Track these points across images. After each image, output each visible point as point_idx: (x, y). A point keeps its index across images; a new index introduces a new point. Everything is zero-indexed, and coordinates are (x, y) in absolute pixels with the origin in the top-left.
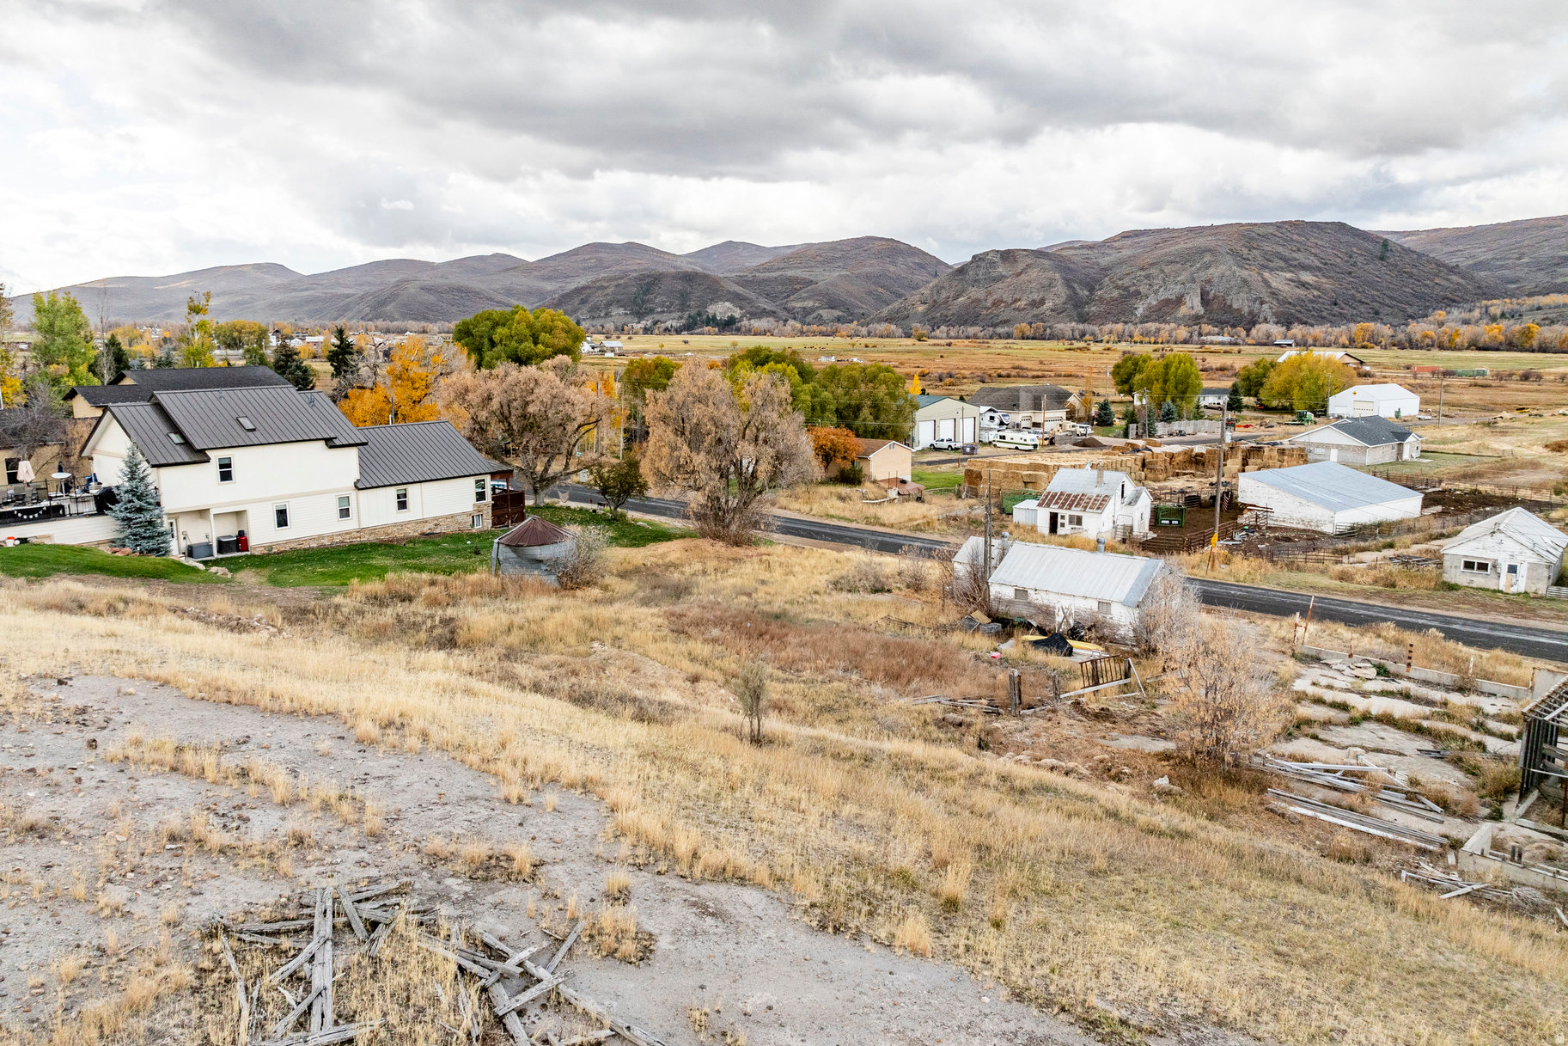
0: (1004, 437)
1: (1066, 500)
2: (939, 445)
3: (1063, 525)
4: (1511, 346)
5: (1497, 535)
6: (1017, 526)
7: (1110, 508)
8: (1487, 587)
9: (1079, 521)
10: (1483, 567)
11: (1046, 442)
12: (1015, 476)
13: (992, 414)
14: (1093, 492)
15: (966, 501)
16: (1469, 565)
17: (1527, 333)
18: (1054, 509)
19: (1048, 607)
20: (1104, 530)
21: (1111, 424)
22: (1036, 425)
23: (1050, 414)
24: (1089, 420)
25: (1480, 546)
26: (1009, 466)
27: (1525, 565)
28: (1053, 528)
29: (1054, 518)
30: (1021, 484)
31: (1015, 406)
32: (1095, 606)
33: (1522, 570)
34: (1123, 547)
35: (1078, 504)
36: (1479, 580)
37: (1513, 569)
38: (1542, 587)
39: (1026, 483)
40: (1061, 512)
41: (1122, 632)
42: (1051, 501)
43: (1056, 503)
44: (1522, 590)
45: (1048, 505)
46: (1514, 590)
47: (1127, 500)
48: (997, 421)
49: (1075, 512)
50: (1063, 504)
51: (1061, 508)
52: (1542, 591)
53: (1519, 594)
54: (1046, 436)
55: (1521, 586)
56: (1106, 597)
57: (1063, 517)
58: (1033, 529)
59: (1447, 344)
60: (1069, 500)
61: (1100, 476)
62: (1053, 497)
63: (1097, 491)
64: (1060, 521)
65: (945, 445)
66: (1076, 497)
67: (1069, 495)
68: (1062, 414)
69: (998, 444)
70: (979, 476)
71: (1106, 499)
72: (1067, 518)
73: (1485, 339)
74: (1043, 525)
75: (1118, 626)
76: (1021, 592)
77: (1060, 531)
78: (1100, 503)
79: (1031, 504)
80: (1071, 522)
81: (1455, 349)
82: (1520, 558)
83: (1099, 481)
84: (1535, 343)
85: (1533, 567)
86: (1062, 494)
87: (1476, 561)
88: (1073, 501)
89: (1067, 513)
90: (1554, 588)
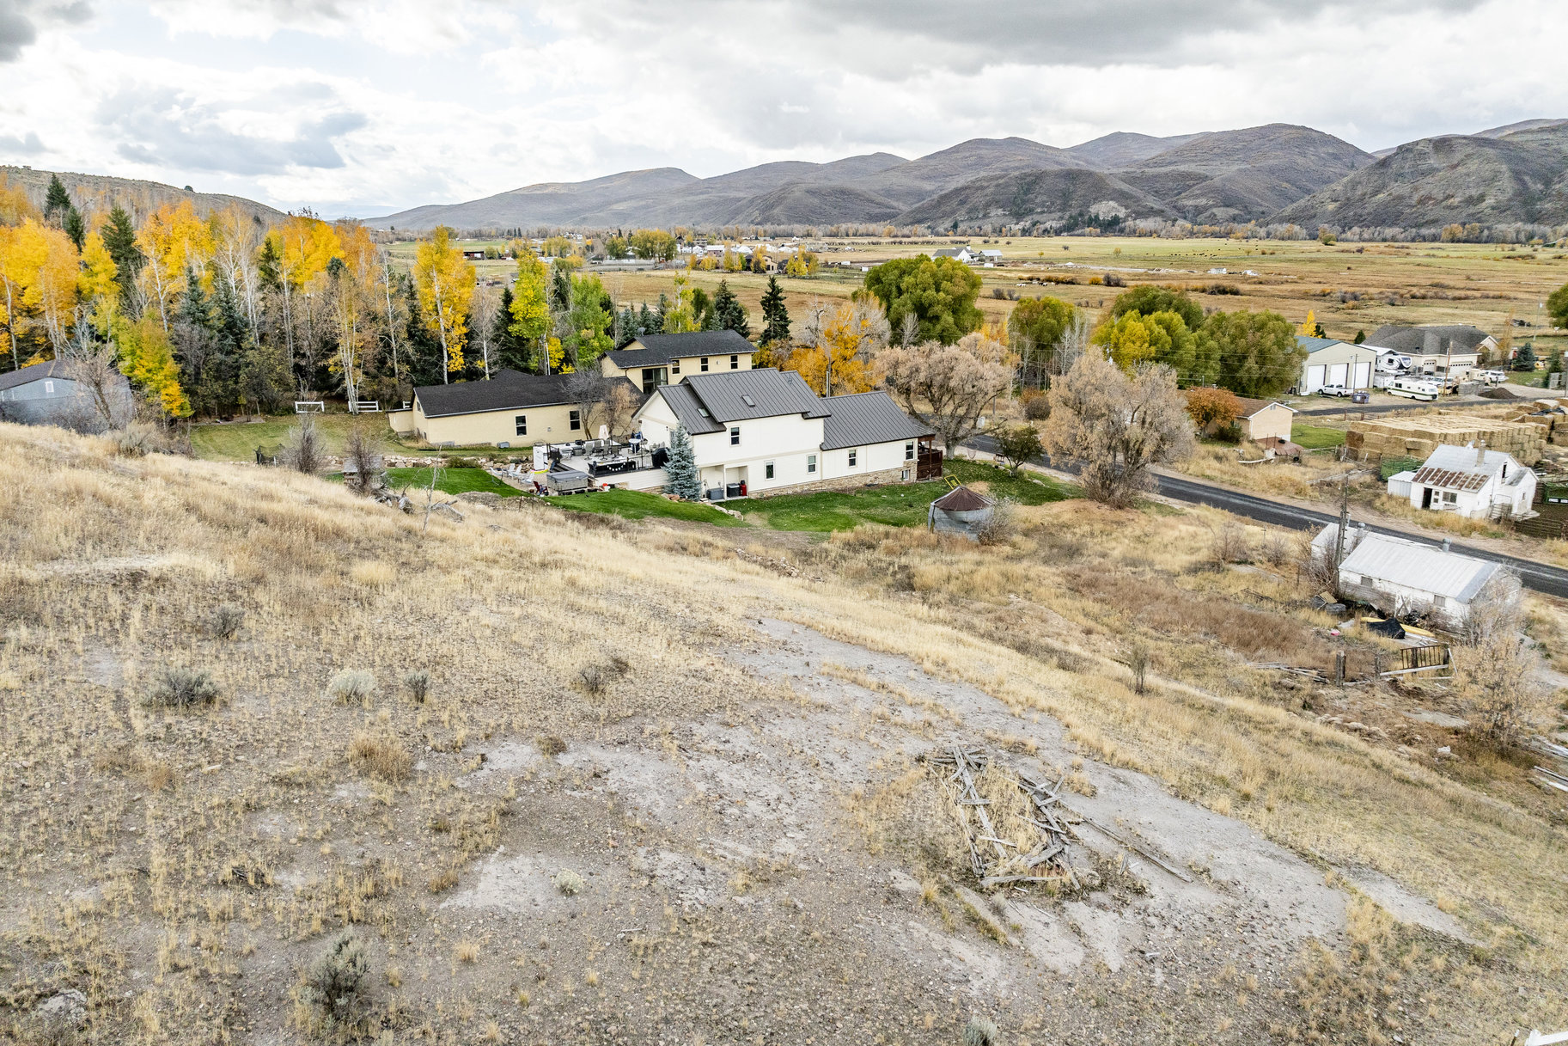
0: (1400, 386)
1: (1442, 477)
2: (1328, 390)
3: (1436, 501)
6: (1390, 497)
7: (1487, 488)
9: (1453, 498)
11: (1449, 391)
12: (1399, 442)
13: (1391, 357)
14: (1472, 470)
15: (1344, 465)
18: (1429, 484)
19: (1389, 594)
20: (1478, 508)
21: (1530, 369)
22: (1440, 369)
23: (1455, 359)
24: (1504, 364)
26: (1393, 431)
28: (1426, 502)
29: (1428, 493)
30: (1404, 450)
31: (1418, 348)
32: (1431, 599)
34: (1495, 528)
35: (1454, 482)
39: (1409, 450)
40: (1435, 488)
41: (1453, 622)
42: (1426, 477)
43: (1432, 479)
45: (1423, 481)
47: (1507, 480)
48: (1396, 365)
49: (1450, 489)
50: (1439, 481)
51: (1436, 484)
54: (1449, 384)
56: (1441, 592)
57: (1437, 493)
58: (1406, 501)
60: (1445, 477)
61: (1481, 456)
62: (1430, 473)
63: (1476, 470)
64: (1433, 496)
65: (1335, 391)
66: (1453, 474)
67: (1446, 473)
68: (1473, 358)
69: (1393, 392)
70: (1361, 438)
71: (1484, 479)
72: (1441, 495)
74: (1417, 499)
75: (1450, 618)
76: (1367, 580)
77: (1433, 506)
78: (1477, 483)
79: (1408, 476)
80: (1445, 499)
83: (1480, 461)
86: (1439, 470)
88: (1449, 479)
89: (1442, 490)
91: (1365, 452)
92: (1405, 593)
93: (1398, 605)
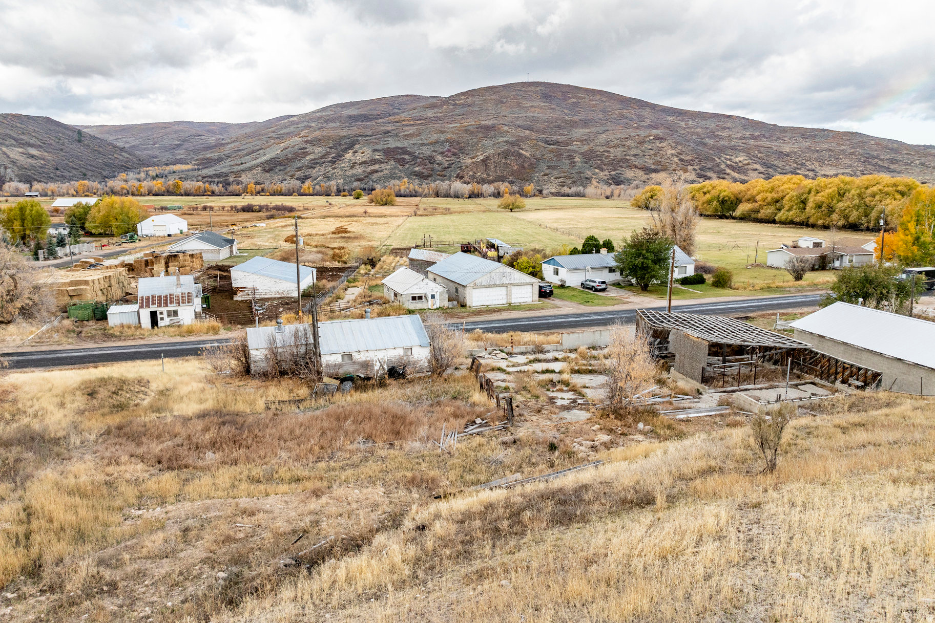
1: (160, 300)
3: (162, 319)
4: (169, 193)
8: (423, 308)
9: (175, 313)
10: (420, 298)
14: (176, 291)
16: (414, 298)
17: (176, 186)
18: (154, 308)
19: (368, 361)
25: (417, 288)
27: (438, 294)
28: (154, 321)
29: (154, 315)
32: (401, 352)
33: (437, 296)
35: (171, 302)
36: (418, 305)
37: (433, 297)
38: (446, 303)
39: (71, 296)
40: (159, 310)
41: (420, 365)
42: (147, 303)
43: (153, 304)
45: (146, 307)
46: (435, 307)
49: (172, 307)
50: (160, 303)
51: (160, 306)
52: (446, 306)
53: (438, 309)
55: (438, 305)
56: (408, 345)
57: (161, 313)
58: (138, 326)
59: (136, 193)
60: (162, 300)
61: (178, 280)
62: (149, 300)
64: (159, 316)
66: (167, 297)
71: (190, 295)
72: (165, 314)
73: (155, 189)
74: (146, 321)
77: (161, 323)
79: (126, 308)
80: (169, 316)
81: (141, 195)
82: (436, 290)
83: (178, 284)
84: (182, 191)
85: (441, 294)
86: (154, 297)
87: (417, 295)
88: (166, 300)
89: (164, 310)
90: (450, 303)
92: (381, 355)
93: (376, 368)
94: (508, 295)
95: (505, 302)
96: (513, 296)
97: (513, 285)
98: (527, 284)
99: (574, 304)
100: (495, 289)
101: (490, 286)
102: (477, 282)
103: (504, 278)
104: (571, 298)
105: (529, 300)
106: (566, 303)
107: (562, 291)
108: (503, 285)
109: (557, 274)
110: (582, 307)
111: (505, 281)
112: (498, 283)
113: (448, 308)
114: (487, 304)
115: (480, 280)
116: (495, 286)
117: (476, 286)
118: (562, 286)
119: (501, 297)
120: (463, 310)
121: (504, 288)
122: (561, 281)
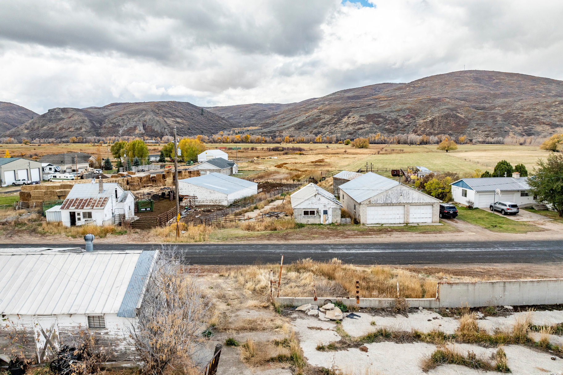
0: (56, 177)
1: (80, 203)
2: (18, 183)
3: (79, 219)
4: (242, 142)
5: (318, 196)
6: (48, 223)
7: (108, 205)
8: (315, 223)
9: (90, 215)
10: (312, 213)
11: (79, 178)
12: (53, 193)
13: (50, 167)
14: (97, 196)
16: (306, 213)
17: (247, 138)
18: (72, 209)
20: (106, 219)
22: (74, 171)
23: (79, 166)
24: (101, 167)
25: (310, 202)
26: (48, 187)
27: (331, 210)
28: (73, 221)
29: (73, 216)
30: (56, 197)
31: (62, 162)
32: (84, 323)
33: (330, 212)
34: (119, 229)
35: (88, 205)
36: (311, 220)
37: (325, 212)
38: (339, 219)
39: (59, 197)
40: (77, 211)
42: (69, 205)
43: (74, 206)
44: (330, 222)
45: (68, 208)
46: (327, 222)
47: (119, 199)
48: (53, 170)
49: (87, 210)
50: (78, 206)
51: (77, 208)
52: (339, 222)
53: (330, 224)
54: (79, 175)
55: (330, 221)
56: (97, 311)
57: (79, 214)
58: (59, 224)
59: (225, 141)
60: (81, 203)
61: (101, 186)
62: (71, 202)
63: (100, 196)
64: (77, 217)
65: (21, 182)
66: (86, 200)
67: (82, 200)
68: (87, 165)
69: (53, 180)
70: (29, 195)
71: (106, 200)
72: (82, 215)
73: (236, 140)
74: (66, 220)
75: (115, 342)
77: (78, 223)
78: (102, 203)
79: (57, 208)
80: (84, 217)
81: (227, 143)
82: (328, 206)
83: (101, 190)
84: (249, 141)
85: (334, 210)
86: (77, 199)
87: (309, 210)
88: (85, 203)
89: (81, 211)
90: (343, 219)
91: (33, 202)
92: (46, 324)
93: (40, 345)
94: (407, 214)
95: (402, 221)
96: (411, 216)
97: (411, 204)
98: (427, 204)
99: (478, 229)
100: (391, 207)
101: (387, 205)
102: (372, 200)
103: (401, 198)
104: (476, 221)
105: (429, 221)
106: (470, 226)
107: (470, 212)
108: (399, 204)
109: (466, 196)
110: (488, 232)
111: (402, 200)
112: (394, 201)
113: (340, 225)
114: (383, 222)
115: (375, 198)
116: (391, 204)
117: (370, 203)
118: (470, 208)
119: (398, 216)
120: (355, 227)
121: (401, 208)
122: (469, 202)
